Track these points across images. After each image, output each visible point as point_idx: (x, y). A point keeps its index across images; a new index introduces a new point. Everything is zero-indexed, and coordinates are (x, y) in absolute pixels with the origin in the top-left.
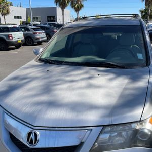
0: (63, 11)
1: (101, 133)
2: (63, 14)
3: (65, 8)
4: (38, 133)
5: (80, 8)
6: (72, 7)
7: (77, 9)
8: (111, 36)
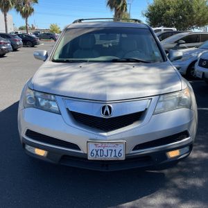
0: (5, 15)
1: (158, 101)
2: (5, 21)
3: (8, 11)
4: (111, 106)
5: (30, 13)
6: (18, 10)
7: (26, 15)
8: (101, 45)
